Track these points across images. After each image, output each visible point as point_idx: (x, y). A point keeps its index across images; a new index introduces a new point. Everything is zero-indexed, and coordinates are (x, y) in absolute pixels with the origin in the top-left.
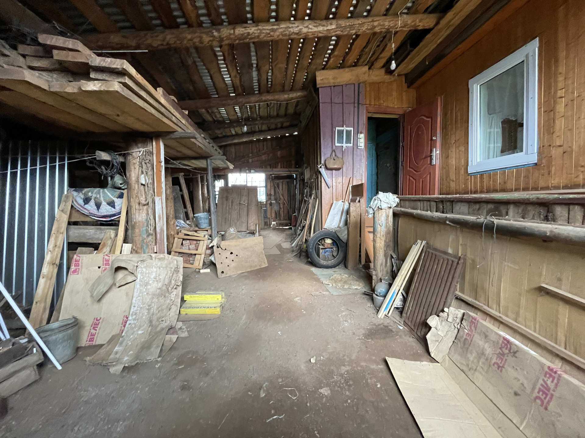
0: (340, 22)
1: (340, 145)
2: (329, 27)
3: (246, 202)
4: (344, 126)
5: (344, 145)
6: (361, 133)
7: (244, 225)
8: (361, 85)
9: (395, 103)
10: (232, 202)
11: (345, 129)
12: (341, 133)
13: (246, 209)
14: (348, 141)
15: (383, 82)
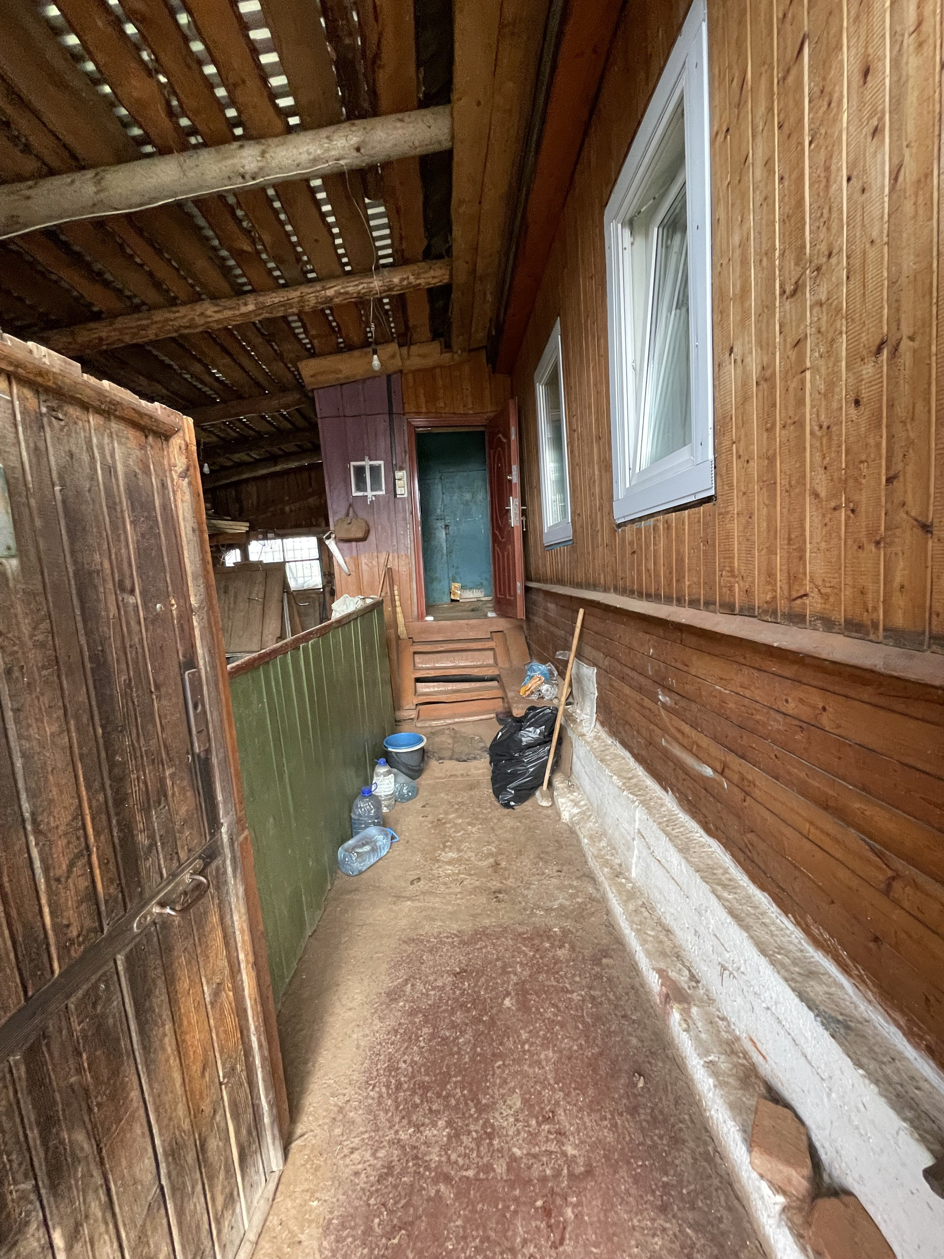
0: (261, 299)
1: (360, 494)
2: (244, 310)
3: (261, 595)
4: (367, 458)
5: (370, 494)
6: (401, 469)
7: (256, 639)
8: (394, 377)
9: (470, 406)
10: (236, 597)
11: (367, 463)
12: (360, 471)
13: (260, 607)
14: (376, 486)
15: (441, 367)
